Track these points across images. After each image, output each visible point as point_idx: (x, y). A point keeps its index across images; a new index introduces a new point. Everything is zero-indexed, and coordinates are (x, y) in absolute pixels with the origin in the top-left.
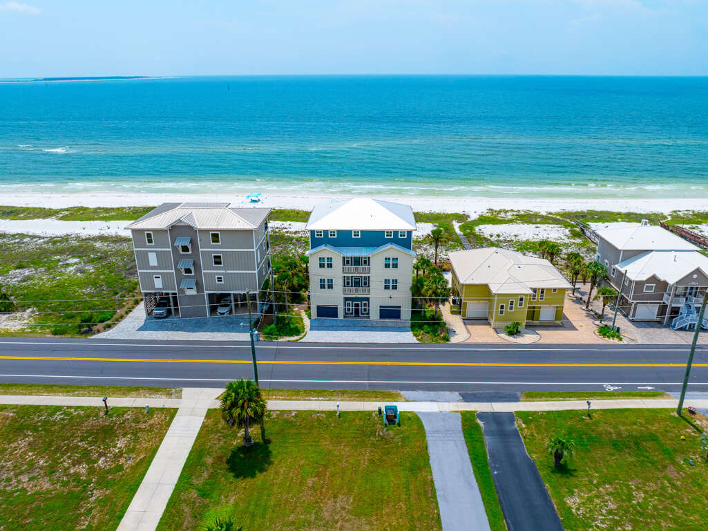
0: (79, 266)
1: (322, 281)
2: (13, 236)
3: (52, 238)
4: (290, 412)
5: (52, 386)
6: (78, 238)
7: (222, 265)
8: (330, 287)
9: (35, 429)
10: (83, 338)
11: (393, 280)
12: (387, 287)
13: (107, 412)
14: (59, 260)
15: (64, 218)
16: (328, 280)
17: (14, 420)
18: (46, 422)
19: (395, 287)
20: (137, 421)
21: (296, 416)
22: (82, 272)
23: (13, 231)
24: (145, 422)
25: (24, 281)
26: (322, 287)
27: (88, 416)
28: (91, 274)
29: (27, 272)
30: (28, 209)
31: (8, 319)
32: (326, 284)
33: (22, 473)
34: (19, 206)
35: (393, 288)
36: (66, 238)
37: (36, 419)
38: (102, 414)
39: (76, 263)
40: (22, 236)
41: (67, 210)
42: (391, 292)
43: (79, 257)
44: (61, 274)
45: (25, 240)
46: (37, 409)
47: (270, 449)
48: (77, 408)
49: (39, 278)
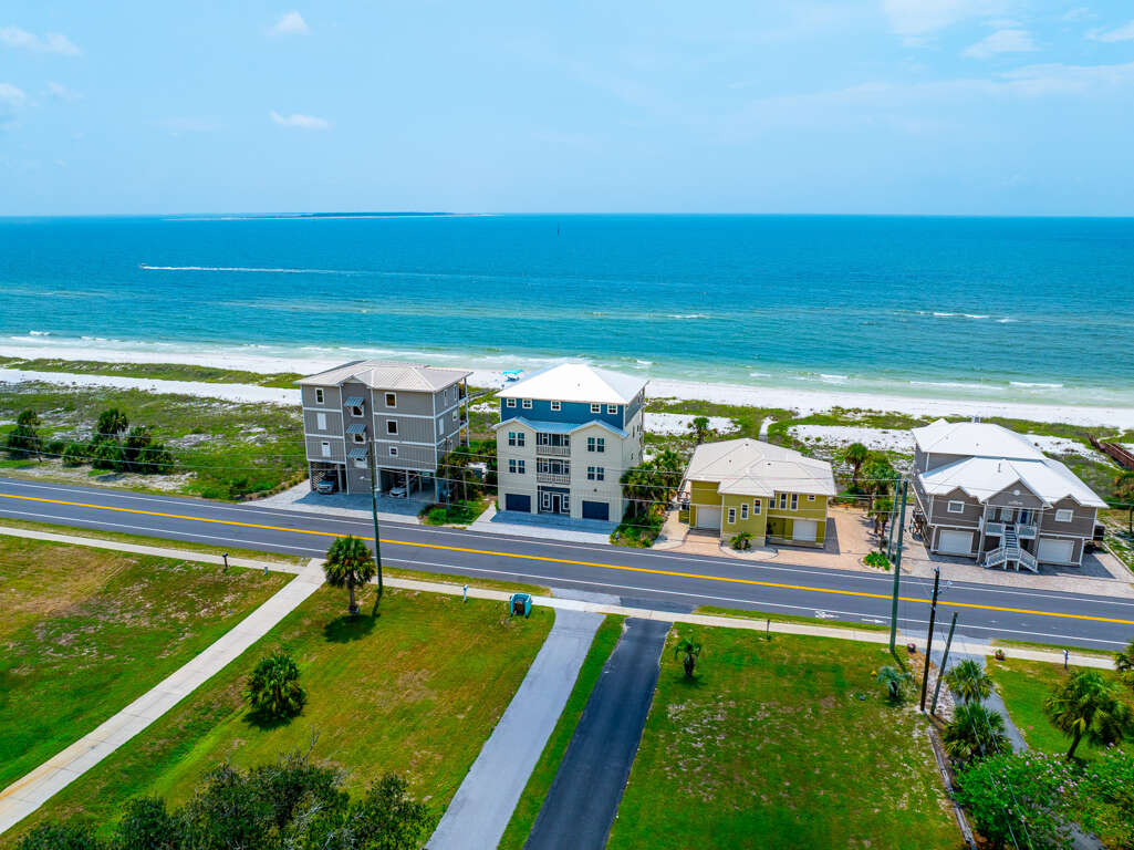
0: (261, 436)
1: (512, 462)
2: (203, 400)
3: (244, 405)
4: (414, 591)
5: (182, 542)
6: (274, 407)
7: (396, 434)
8: (522, 470)
9: (152, 577)
10: (232, 503)
11: (598, 469)
12: (591, 477)
13: (225, 570)
14: (242, 428)
15: (268, 385)
16: (519, 461)
17: (135, 566)
18: (165, 572)
19: (601, 478)
20: (252, 581)
21: (419, 595)
22: (262, 441)
23: (205, 394)
24: (259, 583)
25: (195, 446)
26: (512, 470)
27: (205, 572)
28: (272, 445)
29: (202, 438)
30: (230, 371)
31: (165, 480)
32: (517, 467)
33: (127, 611)
34: (222, 368)
35: (598, 479)
36: (260, 406)
37: (156, 569)
38: (219, 571)
39: (259, 433)
40: (213, 400)
41: (274, 376)
42: (595, 483)
43: (266, 427)
44: (239, 441)
45: (214, 405)
46: (161, 560)
47: (376, 622)
48: (197, 563)
49: (213, 443)
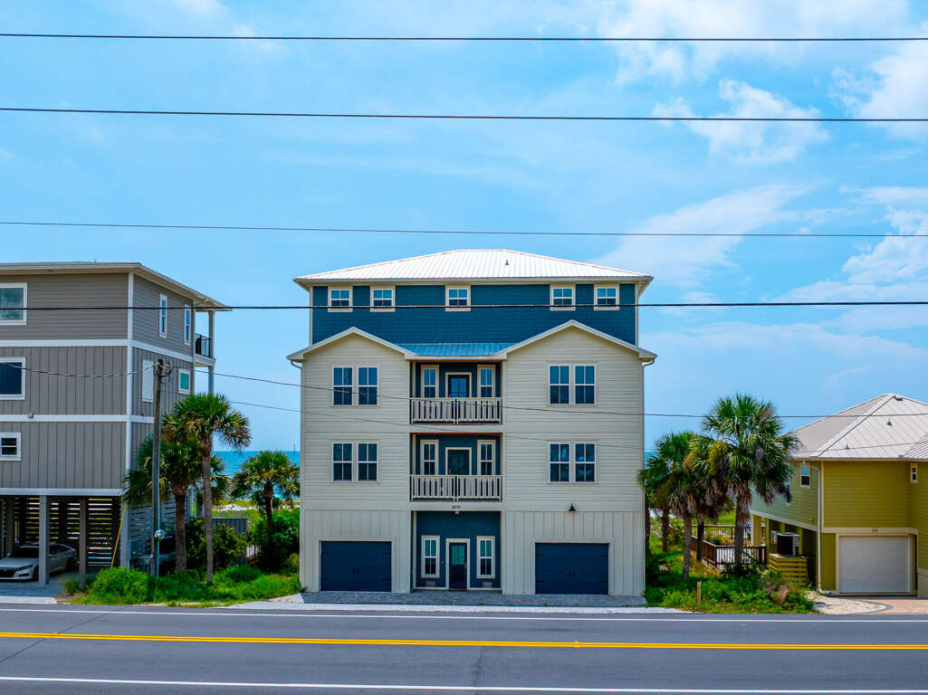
1: (341, 451)
7: (22, 397)
8: (369, 473)
11: (579, 448)
12: (558, 473)
16: (362, 447)
19: (586, 474)
26: (342, 473)
32: (355, 462)
35: (579, 478)
42: (572, 491)
